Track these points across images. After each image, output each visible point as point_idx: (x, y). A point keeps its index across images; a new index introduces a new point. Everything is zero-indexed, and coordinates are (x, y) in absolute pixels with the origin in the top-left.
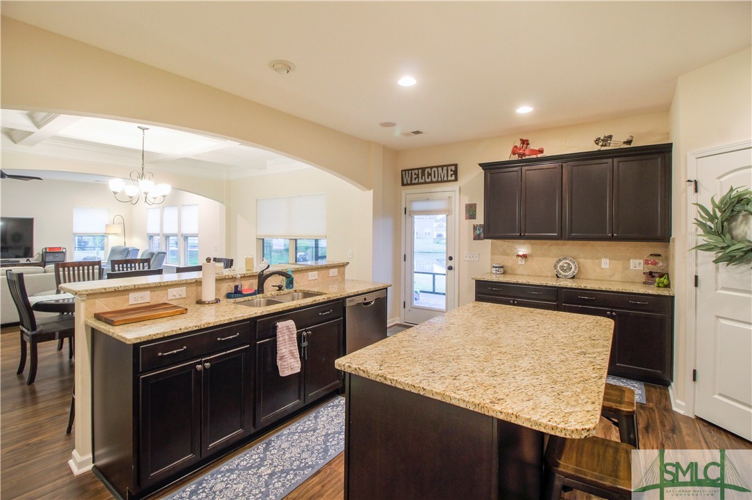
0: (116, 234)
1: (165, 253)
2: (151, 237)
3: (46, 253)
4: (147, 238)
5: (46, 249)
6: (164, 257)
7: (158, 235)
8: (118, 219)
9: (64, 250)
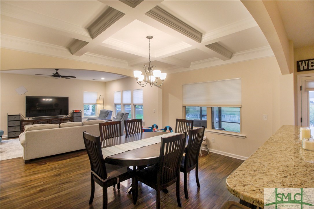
0: (100, 104)
1: (129, 114)
2: (116, 105)
3: (74, 112)
4: (114, 106)
5: (73, 111)
6: (128, 115)
7: (120, 104)
8: (101, 97)
9: (80, 111)
